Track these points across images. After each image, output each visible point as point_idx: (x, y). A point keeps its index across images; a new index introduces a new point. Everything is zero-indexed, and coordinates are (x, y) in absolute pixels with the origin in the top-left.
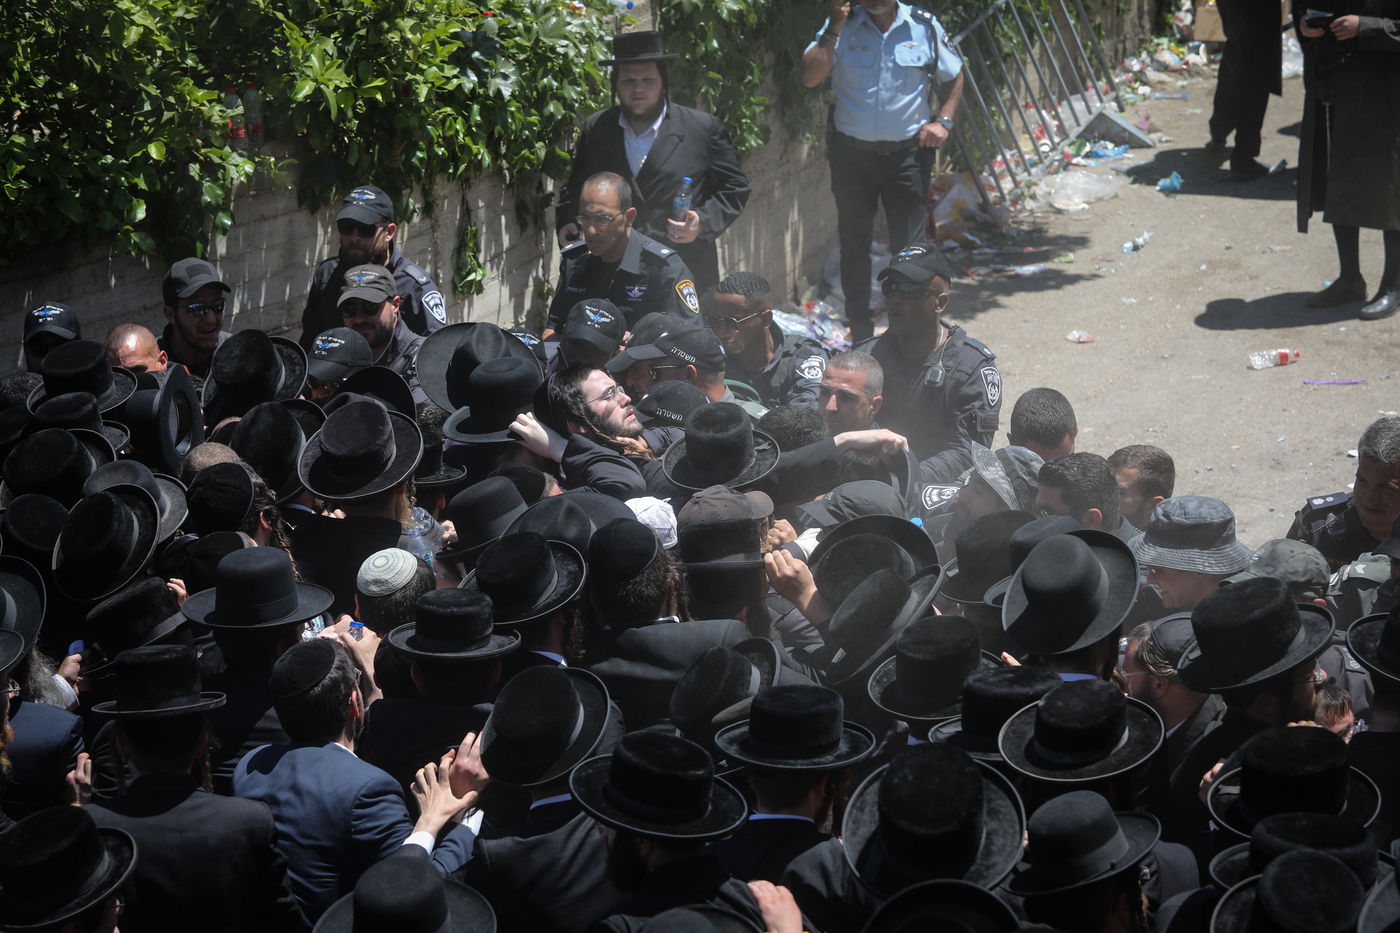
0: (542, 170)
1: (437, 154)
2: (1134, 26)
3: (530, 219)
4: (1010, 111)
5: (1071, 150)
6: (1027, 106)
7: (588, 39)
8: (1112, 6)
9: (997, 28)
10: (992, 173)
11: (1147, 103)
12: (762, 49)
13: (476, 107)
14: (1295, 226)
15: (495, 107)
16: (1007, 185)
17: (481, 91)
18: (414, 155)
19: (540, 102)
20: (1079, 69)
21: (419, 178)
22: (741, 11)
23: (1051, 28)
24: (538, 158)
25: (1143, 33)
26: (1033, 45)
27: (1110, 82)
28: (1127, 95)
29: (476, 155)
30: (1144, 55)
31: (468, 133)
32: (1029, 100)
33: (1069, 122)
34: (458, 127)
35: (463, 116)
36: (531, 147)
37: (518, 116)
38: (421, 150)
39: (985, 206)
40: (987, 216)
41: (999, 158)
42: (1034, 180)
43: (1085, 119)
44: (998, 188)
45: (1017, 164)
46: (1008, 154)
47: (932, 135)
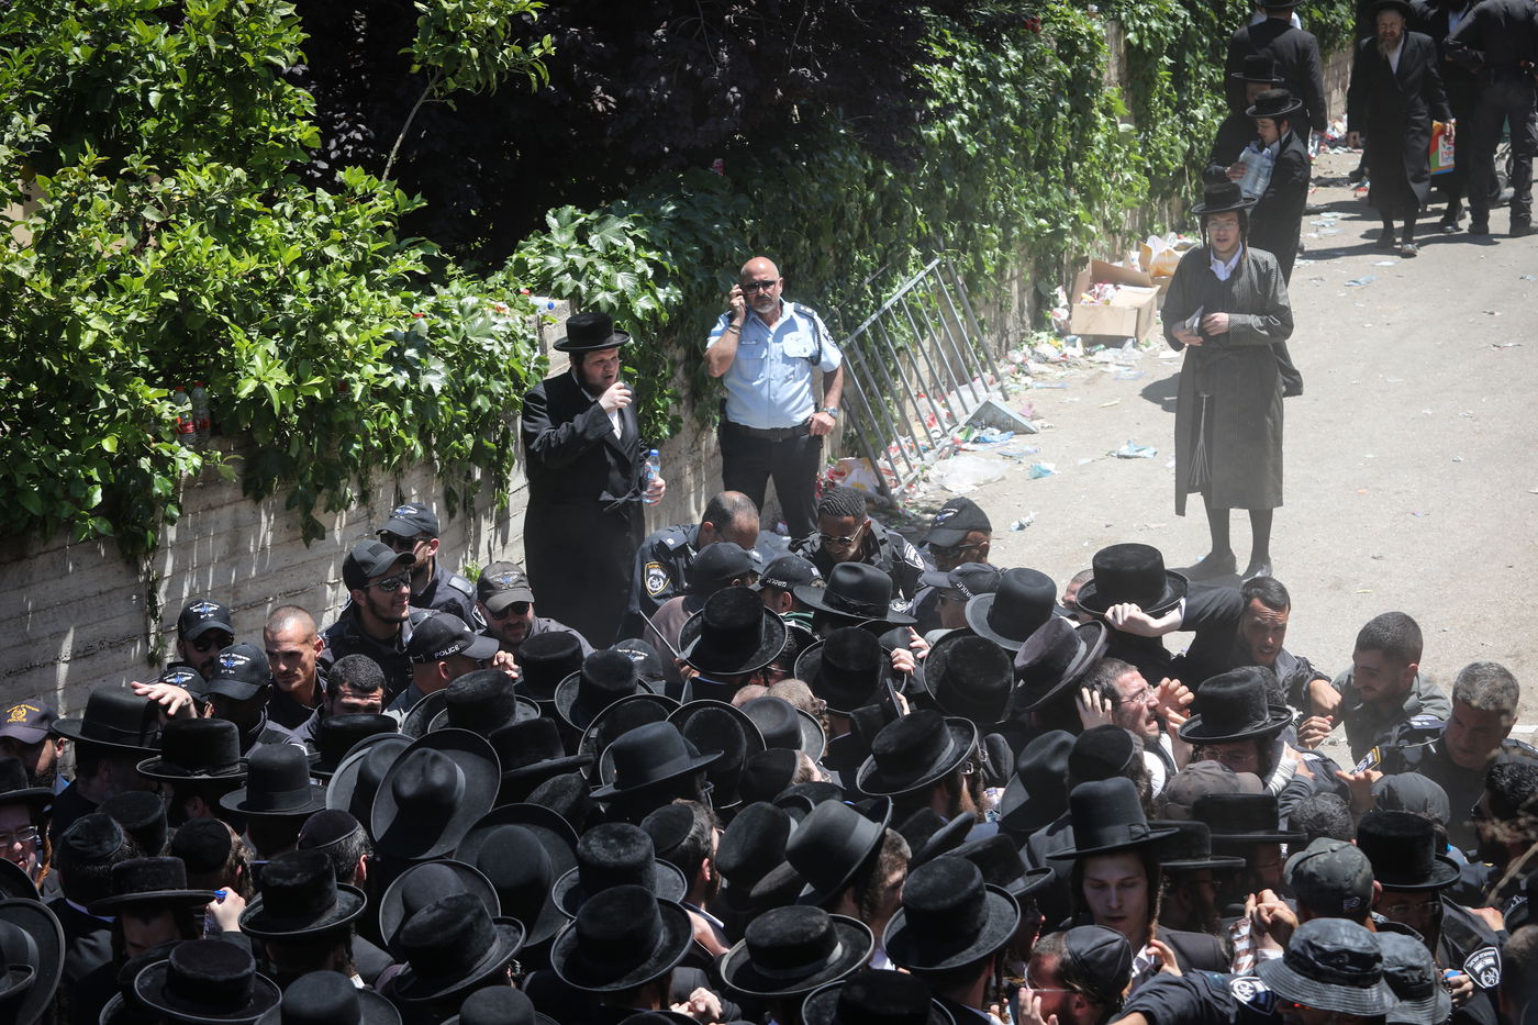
0: (470, 460)
1: (372, 446)
2: (1015, 321)
3: (458, 506)
4: (905, 398)
5: (961, 437)
6: (919, 395)
7: (512, 337)
8: (995, 303)
9: (891, 324)
10: (888, 458)
11: (1029, 392)
12: (674, 345)
13: (408, 402)
15: (425, 402)
16: (902, 468)
17: (413, 387)
18: (352, 447)
19: (468, 396)
20: (966, 361)
21: (356, 469)
22: (654, 310)
23: (940, 324)
24: (467, 448)
25: (1024, 327)
26: (923, 338)
27: (994, 372)
28: (1008, 383)
29: (409, 447)
30: (1026, 347)
31: (402, 425)
32: (921, 390)
33: (958, 410)
34: (392, 420)
35: (397, 410)
36: (460, 438)
37: (448, 409)
38: (358, 442)
39: (882, 489)
40: (884, 498)
41: (894, 444)
42: (927, 464)
43: (973, 408)
44: (893, 472)
45: (911, 450)
46: (902, 440)
47: (822, 425)
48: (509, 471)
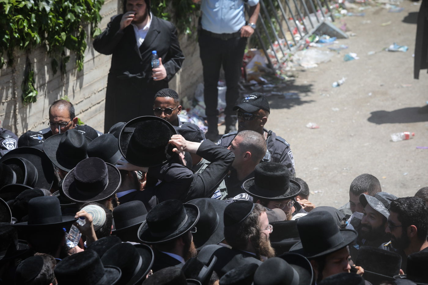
0: (64, 46)
1: (15, 37)
3: (58, 68)
4: (282, 20)
5: (309, 40)
6: (289, 19)
10: (273, 50)
11: (345, 18)
13: (33, 15)
14: (412, 75)
15: (42, 15)
16: (280, 55)
17: (36, 8)
18: (4, 37)
19: (63, 14)
21: (6, 48)
24: (62, 40)
27: (328, 8)
28: (336, 14)
29: (33, 38)
31: (30, 27)
32: (291, 16)
33: (308, 27)
34: (25, 24)
35: (27, 19)
36: (59, 35)
37: (54, 20)
38: (7, 35)
39: (270, 65)
40: (270, 70)
41: (276, 43)
42: (292, 53)
43: (316, 25)
44: (276, 57)
45: (285, 46)
46: (280, 41)
47: (247, 32)
48: (84, 52)
